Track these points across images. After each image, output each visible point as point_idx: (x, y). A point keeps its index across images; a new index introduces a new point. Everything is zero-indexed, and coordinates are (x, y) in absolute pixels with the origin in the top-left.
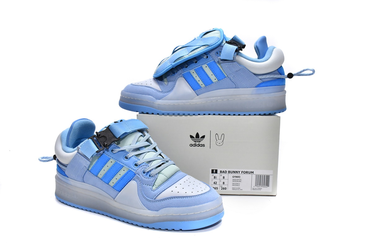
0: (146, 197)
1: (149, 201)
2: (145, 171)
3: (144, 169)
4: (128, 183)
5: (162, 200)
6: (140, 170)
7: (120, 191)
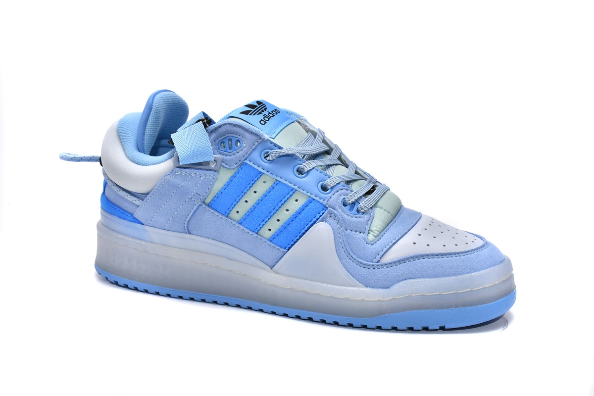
0: (358, 259)
1: (365, 266)
2: (347, 199)
3: (342, 197)
4: (309, 228)
5: (394, 263)
6: (334, 198)
7: (289, 248)
